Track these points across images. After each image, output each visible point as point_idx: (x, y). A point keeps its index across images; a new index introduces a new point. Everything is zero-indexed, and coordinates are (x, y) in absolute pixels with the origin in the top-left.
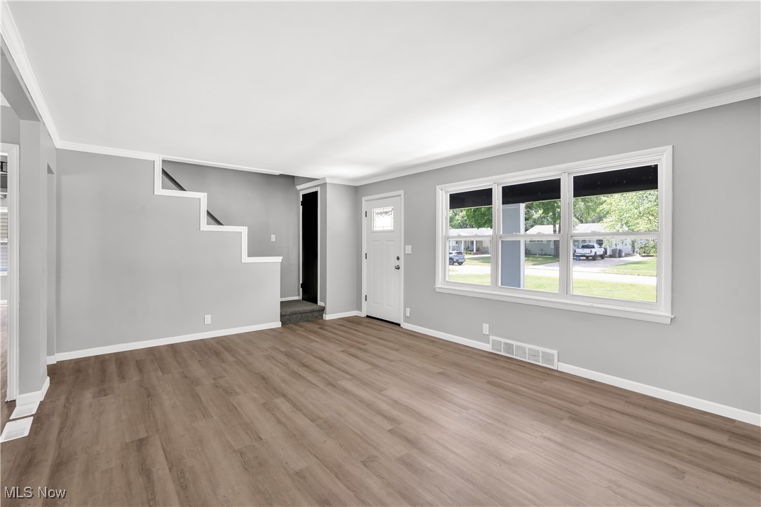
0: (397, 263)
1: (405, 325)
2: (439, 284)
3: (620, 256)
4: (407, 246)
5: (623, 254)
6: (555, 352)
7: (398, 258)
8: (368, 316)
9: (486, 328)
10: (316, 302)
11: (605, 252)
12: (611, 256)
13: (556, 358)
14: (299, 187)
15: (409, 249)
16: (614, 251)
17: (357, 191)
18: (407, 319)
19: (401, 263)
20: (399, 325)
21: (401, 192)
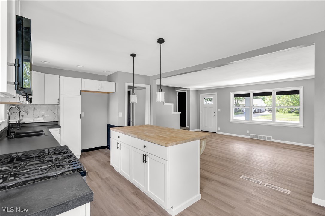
0: (215, 114)
1: (217, 133)
2: (231, 120)
3: (261, 112)
4: (218, 109)
5: (262, 112)
6: (271, 137)
7: (215, 113)
8: (202, 131)
9: (248, 132)
10: (185, 127)
11: (255, 111)
12: (257, 112)
13: (271, 138)
14: (176, 90)
15: (219, 110)
16: (258, 110)
17: (198, 92)
18: (218, 131)
19: (217, 114)
20: (216, 133)
21: (217, 93)
